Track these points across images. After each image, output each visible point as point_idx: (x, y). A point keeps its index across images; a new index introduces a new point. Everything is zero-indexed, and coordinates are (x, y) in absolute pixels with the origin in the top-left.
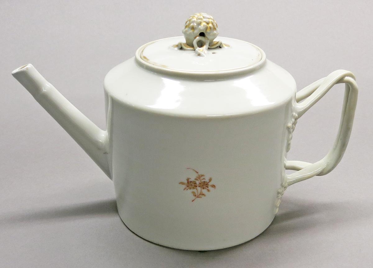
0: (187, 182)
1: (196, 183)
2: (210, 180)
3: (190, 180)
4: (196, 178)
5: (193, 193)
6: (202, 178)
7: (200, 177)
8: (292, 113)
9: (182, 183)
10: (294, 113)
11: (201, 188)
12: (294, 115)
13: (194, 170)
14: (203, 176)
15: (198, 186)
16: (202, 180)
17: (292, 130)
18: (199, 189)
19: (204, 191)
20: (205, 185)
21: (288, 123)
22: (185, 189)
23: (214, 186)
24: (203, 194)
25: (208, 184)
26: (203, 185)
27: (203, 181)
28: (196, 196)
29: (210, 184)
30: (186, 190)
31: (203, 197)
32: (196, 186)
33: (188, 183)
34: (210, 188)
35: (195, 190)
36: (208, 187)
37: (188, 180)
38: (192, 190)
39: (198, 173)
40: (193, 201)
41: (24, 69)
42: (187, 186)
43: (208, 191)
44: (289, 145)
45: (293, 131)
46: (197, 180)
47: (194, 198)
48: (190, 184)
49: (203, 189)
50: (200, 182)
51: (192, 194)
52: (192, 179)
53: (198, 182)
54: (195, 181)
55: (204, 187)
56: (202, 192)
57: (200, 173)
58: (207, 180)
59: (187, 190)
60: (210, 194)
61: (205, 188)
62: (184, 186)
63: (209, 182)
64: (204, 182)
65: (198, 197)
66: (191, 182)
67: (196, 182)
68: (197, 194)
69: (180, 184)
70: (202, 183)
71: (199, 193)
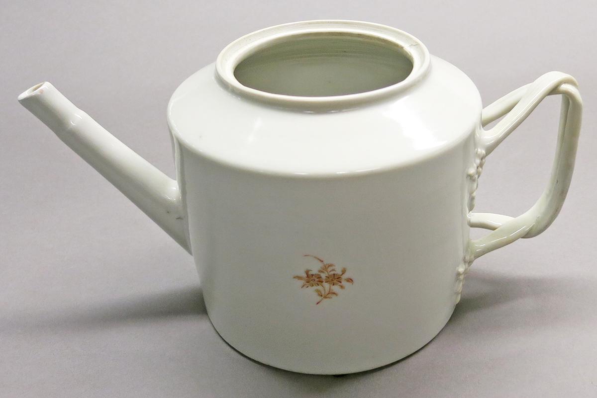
0: (306, 276)
1: (321, 277)
2: (344, 272)
3: (310, 273)
4: (321, 269)
5: (318, 291)
6: (330, 269)
7: (326, 268)
8: (476, 150)
9: (299, 278)
10: (479, 150)
11: (329, 284)
12: (478, 153)
13: (315, 257)
14: (330, 265)
15: (324, 281)
16: (330, 271)
17: (477, 176)
18: (327, 286)
19: (336, 288)
20: (335, 279)
21: (468, 168)
22: (303, 286)
23: (351, 280)
24: (334, 293)
25: (340, 277)
26: (332, 280)
27: (332, 273)
28: (322, 296)
29: (345, 277)
30: (305, 287)
31: (334, 297)
32: (322, 282)
33: (308, 277)
34: (344, 283)
35: (320, 288)
36: (341, 282)
37: (307, 272)
38: (315, 287)
39: (322, 261)
40: (317, 303)
41: (37, 92)
42: (308, 282)
43: (342, 287)
44: (472, 199)
45: (479, 176)
46: (322, 272)
47: (319, 298)
48: (311, 279)
49: (334, 285)
50: (327, 275)
51: (317, 294)
52: (315, 271)
53: (323, 276)
54: (319, 273)
55: (335, 281)
56: (332, 290)
57: (326, 262)
58: (338, 271)
59: (308, 287)
60: (345, 293)
61: (337, 284)
62: (302, 282)
63: (342, 275)
64: (334, 275)
65: (325, 297)
66: (312, 275)
67: (320, 275)
68: (323, 293)
69: (294, 279)
70: (331, 276)
71: (327, 292)
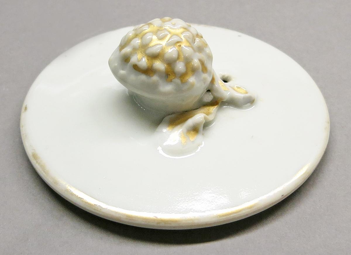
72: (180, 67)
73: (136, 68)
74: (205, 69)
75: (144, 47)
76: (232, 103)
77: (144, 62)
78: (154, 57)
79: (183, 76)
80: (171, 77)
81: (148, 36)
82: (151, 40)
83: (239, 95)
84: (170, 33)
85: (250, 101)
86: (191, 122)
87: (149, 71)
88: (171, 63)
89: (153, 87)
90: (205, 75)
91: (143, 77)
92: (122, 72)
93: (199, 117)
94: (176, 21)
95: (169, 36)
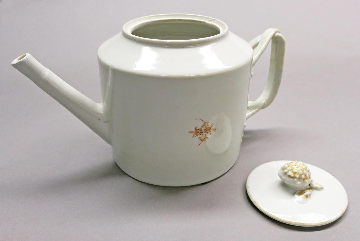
2: (212, 125)
3: (197, 128)
4: (202, 125)
5: (200, 138)
6: (207, 125)
7: (205, 124)
9: (191, 132)
11: (205, 133)
13: (200, 119)
14: (207, 123)
19: (208, 135)
22: (193, 136)
23: (215, 129)
24: (207, 138)
25: (210, 129)
28: (201, 140)
29: (213, 128)
31: (207, 140)
32: (202, 132)
33: (196, 131)
34: (212, 131)
35: (201, 136)
36: (210, 131)
37: (196, 128)
38: (199, 136)
39: (203, 121)
40: (199, 145)
42: (195, 134)
43: (211, 134)
46: (203, 127)
47: (200, 142)
49: (207, 133)
50: (205, 128)
52: (199, 127)
53: (203, 129)
55: (208, 131)
57: (205, 121)
58: (210, 126)
59: (195, 136)
60: (212, 136)
61: (209, 133)
62: (193, 134)
65: (203, 141)
66: (198, 129)
69: (189, 133)
70: (207, 128)
71: (204, 137)
72: (303, 176)
73: (289, 176)
74: (310, 178)
75: (292, 170)
76: (316, 189)
77: (292, 175)
78: (295, 173)
79: (304, 180)
80: (301, 180)
81: (293, 167)
82: (294, 168)
83: (318, 186)
84: (299, 166)
85: (322, 189)
86: (305, 194)
87: (293, 178)
88: (300, 175)
89: (295, 182)
90: (310, 179)
91: (292, 179)
92: (284, 177)
93: (308, 192)
94: (300, 162)
95: (299, 167)
